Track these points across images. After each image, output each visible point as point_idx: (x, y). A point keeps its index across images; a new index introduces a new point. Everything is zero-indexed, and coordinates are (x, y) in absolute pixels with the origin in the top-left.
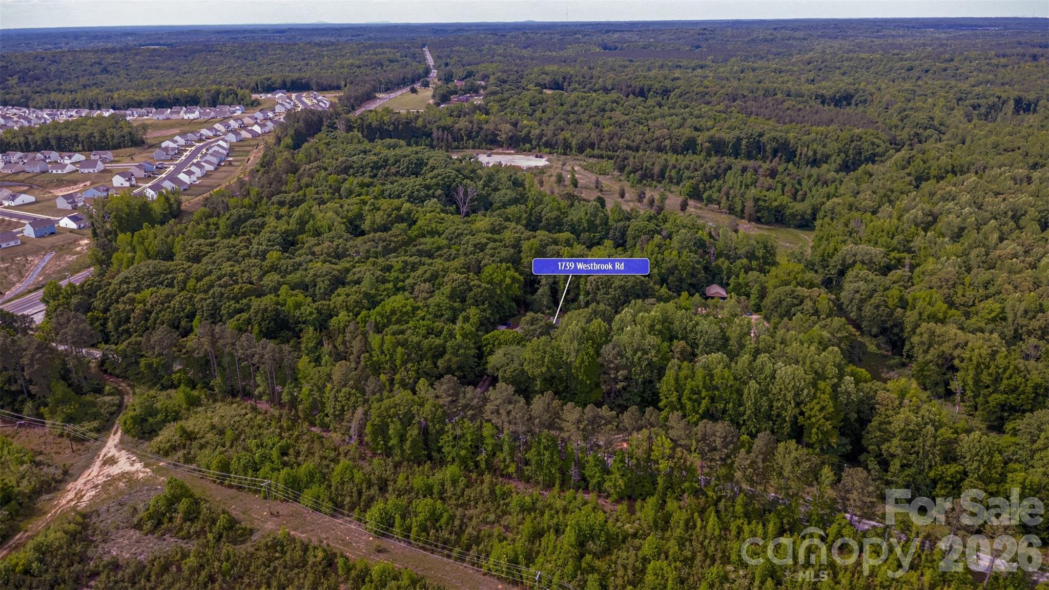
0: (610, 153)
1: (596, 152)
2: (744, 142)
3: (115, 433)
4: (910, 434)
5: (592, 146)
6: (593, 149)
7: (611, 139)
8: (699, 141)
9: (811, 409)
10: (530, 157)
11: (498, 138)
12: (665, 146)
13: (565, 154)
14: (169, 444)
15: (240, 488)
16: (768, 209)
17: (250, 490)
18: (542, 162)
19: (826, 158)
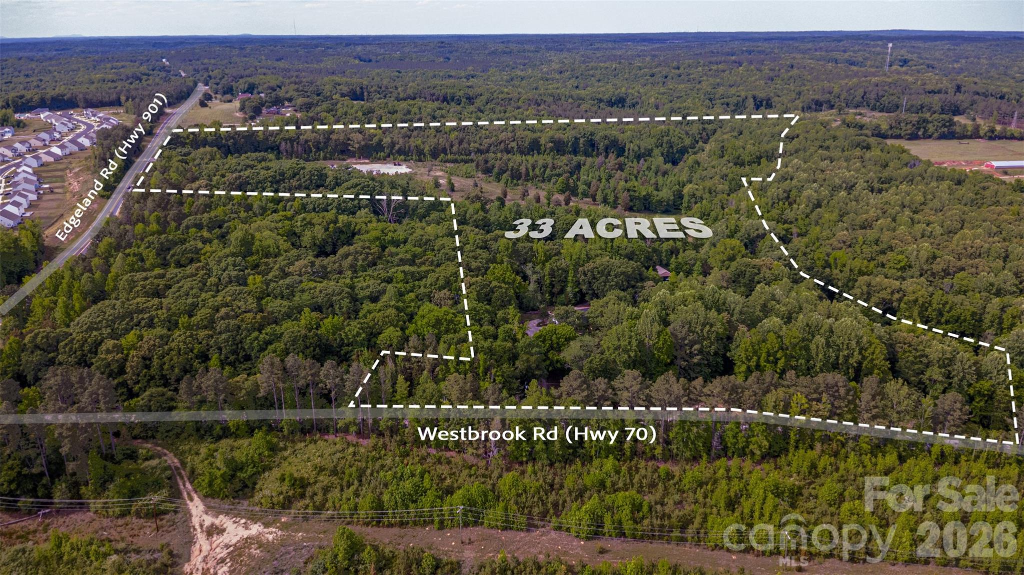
0: (464, 157)
1: (449, 157)
2: (582, 140)
3: (192, 500)
4: (946, 362)
5: (444, 151)
6: (446, 154)
7: (460, 143)
8: (542, 141)
9: (873, 353)
10: (388, 165)
11: (350, 148)
12: (512, 148)
13: (420, 160)
14: (281, 497)
15: (402, 524)
16: (638, 198)
17: (415, 524)
18: (403, 169)
19: (649, 153)
